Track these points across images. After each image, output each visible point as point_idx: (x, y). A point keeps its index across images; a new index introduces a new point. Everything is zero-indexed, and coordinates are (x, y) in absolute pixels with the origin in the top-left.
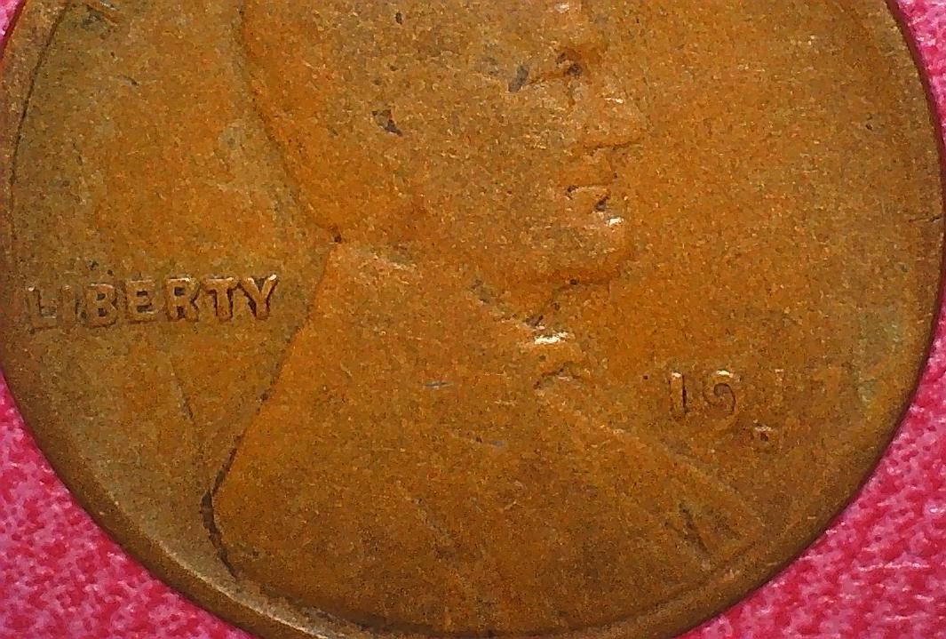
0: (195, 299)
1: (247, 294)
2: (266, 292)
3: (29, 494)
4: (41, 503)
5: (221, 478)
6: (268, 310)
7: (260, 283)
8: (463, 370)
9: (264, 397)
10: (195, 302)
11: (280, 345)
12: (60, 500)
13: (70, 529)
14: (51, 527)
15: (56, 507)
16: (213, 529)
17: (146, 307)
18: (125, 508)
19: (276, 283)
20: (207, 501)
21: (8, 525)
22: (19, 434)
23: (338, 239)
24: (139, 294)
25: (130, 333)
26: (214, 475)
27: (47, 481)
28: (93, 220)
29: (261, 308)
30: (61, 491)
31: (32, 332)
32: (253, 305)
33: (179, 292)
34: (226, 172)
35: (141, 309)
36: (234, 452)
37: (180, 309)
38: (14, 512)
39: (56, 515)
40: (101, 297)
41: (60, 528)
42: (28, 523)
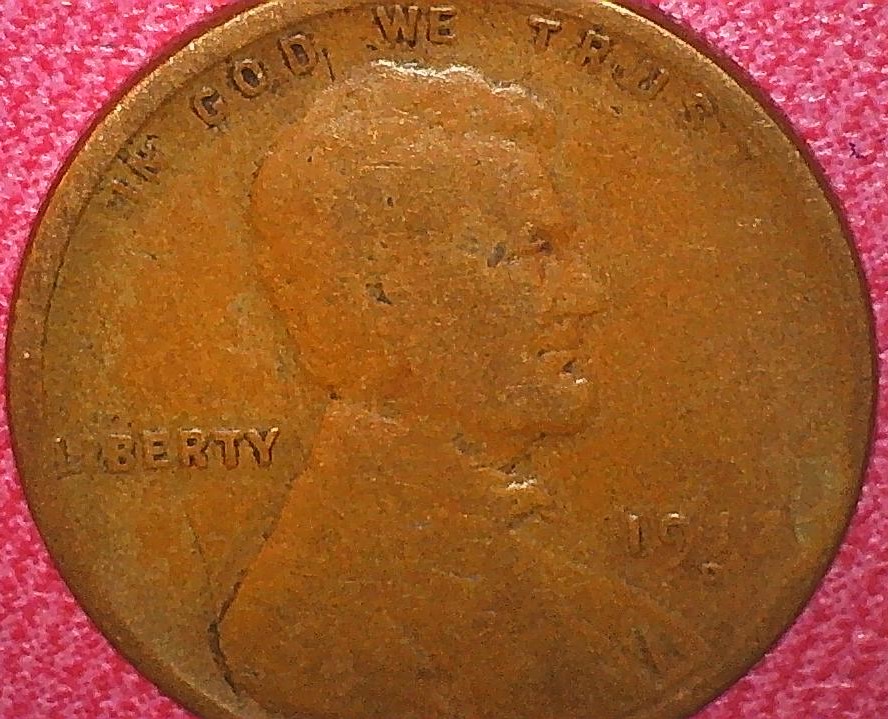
0: (205, 448)
1: (252, 445)
2: (268, 444)
3: (51, 620)
4: (61, 627)
5: (226, 607)
6: (271, 459)
7: (264, 435)
8: (443, 512)
9: (266, 536)
10: (206, 451)
11: (282, 489)
12: (79, 626)
13: (87, 651)
14: (72, 649)
15: (76, 633)
17: (162, 455)
18: (138, 632)
19: (278, 433)
20: (213, 627)
21: (32, 647)
22: (43, 567)
23: (334, 396)
24: (156, 444)
25: (146, 479)
26: (219, 605)
27: (69, 609)
28: (114, 378)
29: (265, 458)
30: (80, 617)
31: (59, 478)
32: (256, 453)
33: (191, 442)
34: (234, 337)
35: (157, 457)
36: (238, 585)
37: (192, 459)
38: (37, 636)
39: (76, 638)
40: (121, 446)
41: (78, 651)
42: (50, 646)
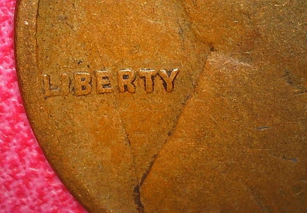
0: (134, 81)
1: (162, 79)
2: (172, 78)
3: (39, 185)
4: (46, 189)
5: (145, 177)
6: (173, 87)
7: (169, 72)
8: (277, 120)
9: (169, 134)
10: (134, 83)
11: (179, 106)
12: (56, 188)
13: (60, 203)
14: (51, 202)
15: (54, 192)
16: (140, 204)
17: (107, 85)
18: (92, 192)
19: (178, 73)
20: (137, 189)
21: (28, 201)
22: (35, 153)
23: (212, 49)
24: (104, 78)
25: (99, 98)
26: (141, 176)
27: (50, 178)
28: (79, 37)
29: (170, 87)
30: (57, 183)
31: (46, 99)
32: (165, 84)
33: (125, 77)
34: (152, 13)
35: (104, 86)
36: (152, 164)
37: (126, 87)
38: (31, 194)
39: (53, 196)
40: (83, 80)
41: (55, 203)
42: (39, 200)
